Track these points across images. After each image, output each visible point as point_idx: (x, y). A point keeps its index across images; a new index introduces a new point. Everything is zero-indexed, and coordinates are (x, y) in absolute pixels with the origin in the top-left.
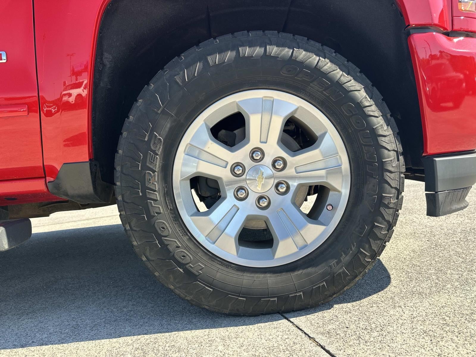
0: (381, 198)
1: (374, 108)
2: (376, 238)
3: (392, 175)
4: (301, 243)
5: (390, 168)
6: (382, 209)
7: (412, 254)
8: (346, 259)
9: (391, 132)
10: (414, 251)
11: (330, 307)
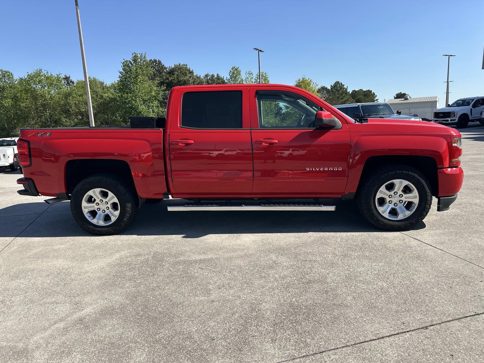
0: (425, 206)
1: (426, 186)
2: (423, 215)
3: (429, 201)
4: (404, 215)
5: (428, 200)
6: (425, 209)
7: (433, 221)
8: (415, 219)
9: (430, 192)
10: (434, 220)
11: (409, 230)
